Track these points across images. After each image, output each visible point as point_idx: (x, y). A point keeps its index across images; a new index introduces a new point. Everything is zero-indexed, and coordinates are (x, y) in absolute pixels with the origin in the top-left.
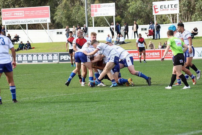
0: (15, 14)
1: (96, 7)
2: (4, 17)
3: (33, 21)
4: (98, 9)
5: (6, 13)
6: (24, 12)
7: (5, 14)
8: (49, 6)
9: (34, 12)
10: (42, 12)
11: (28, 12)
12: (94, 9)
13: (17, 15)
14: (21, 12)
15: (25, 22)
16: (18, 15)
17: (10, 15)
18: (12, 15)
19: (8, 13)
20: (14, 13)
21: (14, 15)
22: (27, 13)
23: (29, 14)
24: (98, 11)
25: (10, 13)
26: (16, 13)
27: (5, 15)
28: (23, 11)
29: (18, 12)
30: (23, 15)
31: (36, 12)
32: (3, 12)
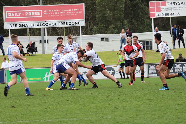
0: (26, 14)
1: (158, 5)
2: (7, 18)
3: (57, 24)
4: (161, 7)
5: (12, 13)
6: (43, 11)
7: (9, 14)
8: (84, 4)
9: (59, 12)
10: (72, 11)
11: (49, 11)
12: (155, 7)
13: (30, 16)
14: (37, 12)
15: (44, 25)
16: (32, 16)
17: (17, 15)
18: (21, 15)
19: (14, 13)
20: (24, 13)
21: (25, 16)
22: (47, 12)
23: (51, 14)
24: (161, 10)
25: (18, 12)
26: (28, 12)
27: (9, 16)
28: (41, 10)
29: (31, 12)
30: (40, 15)
31: (62, 12)
32: (6, 12)
